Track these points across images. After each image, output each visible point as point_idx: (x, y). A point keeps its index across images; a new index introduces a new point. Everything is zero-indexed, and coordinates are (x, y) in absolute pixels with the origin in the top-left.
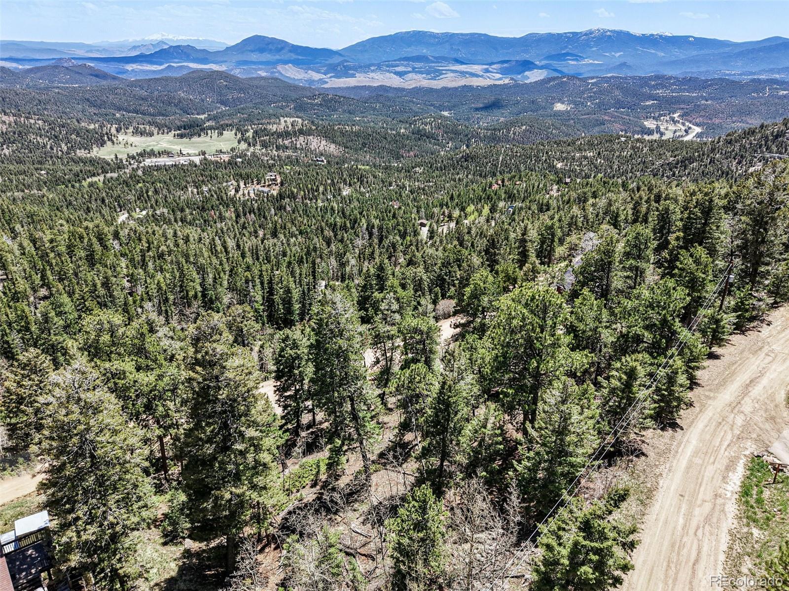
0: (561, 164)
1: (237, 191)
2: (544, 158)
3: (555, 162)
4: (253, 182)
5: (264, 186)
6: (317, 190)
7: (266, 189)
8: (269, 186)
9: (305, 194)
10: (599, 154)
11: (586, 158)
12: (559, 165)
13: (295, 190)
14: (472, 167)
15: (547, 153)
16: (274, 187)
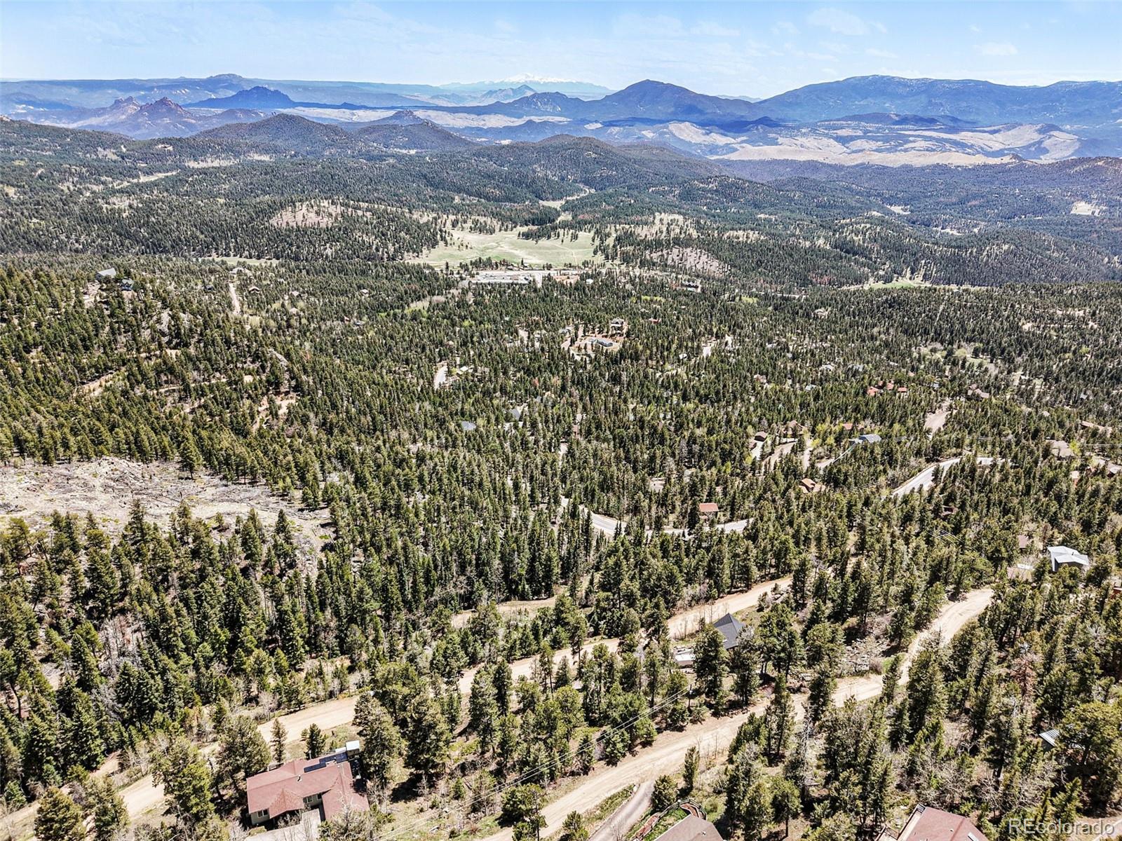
0: (1030, 325)
1: (573, 342)
2: (1006, 314)
3: (1023, 321)
4: (594, 329)
5: (606, 337)
6: (668, 349)
7: (607, 341)
8: (612, 336)
9: (651, 354)
10: (1094, 314)
11: (1071, 318)
12: (1027, 326)
13: (641, 348)
14: (897, 316)
15: (1013, 306)
16: (618, 338)
